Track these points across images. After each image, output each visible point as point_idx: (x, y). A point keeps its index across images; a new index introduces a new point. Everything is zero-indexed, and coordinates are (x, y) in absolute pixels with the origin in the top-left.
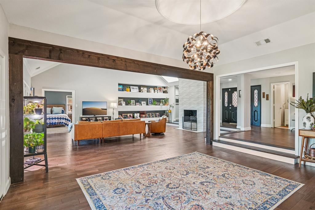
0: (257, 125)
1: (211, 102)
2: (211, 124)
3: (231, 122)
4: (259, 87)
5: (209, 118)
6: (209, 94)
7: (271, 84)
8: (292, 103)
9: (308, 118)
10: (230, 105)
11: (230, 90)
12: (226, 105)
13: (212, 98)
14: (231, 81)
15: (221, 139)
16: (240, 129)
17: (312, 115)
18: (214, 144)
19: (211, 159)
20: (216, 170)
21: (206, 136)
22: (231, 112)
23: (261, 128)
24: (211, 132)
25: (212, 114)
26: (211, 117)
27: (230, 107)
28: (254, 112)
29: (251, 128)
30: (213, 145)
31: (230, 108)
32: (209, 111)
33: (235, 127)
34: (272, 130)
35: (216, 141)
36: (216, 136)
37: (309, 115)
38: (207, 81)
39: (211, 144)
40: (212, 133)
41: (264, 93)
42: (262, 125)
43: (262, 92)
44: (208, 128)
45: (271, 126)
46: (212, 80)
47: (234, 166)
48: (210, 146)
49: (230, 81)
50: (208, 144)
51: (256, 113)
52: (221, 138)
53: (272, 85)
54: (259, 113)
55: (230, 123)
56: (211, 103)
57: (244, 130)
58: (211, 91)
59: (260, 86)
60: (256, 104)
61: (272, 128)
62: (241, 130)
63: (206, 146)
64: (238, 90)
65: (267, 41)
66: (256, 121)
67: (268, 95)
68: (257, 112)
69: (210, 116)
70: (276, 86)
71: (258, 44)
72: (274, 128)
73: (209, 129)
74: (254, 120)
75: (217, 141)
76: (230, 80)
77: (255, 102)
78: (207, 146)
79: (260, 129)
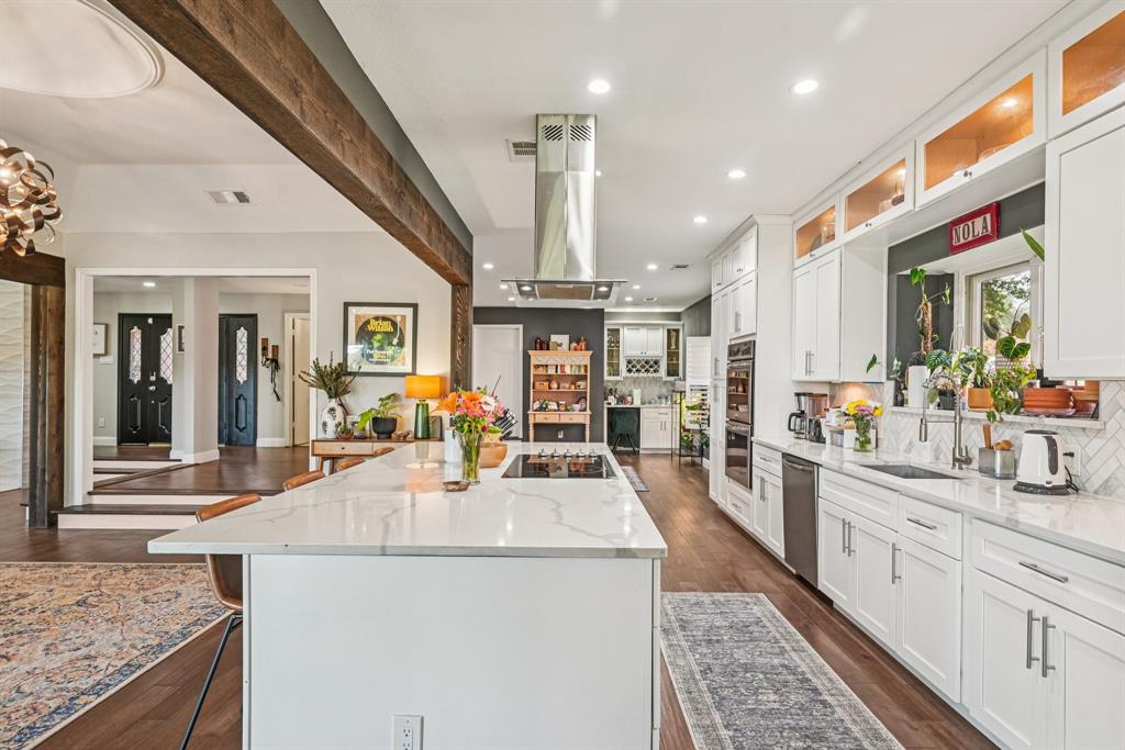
0: (244, 442)
1: (50, 365)
2: (50, 449)
3: (155, 441)
4: (250, 321)
5: (44, 425)
6: (45, 334)
7: (286, 315)
8: (302, 375)
9: (332, 410)
10: (153, 378)
11: (150, 321)
12: (136, 376)
13: (55, 350)
14: (154, 288)
15: (98, 500)
16: (180, 460)
17: (341, 405)
18: (65, 522)
19: (43, 570)
20: (55, 596)
21: (27, 501)
22: (156, 404)
23: (258, 450)
24: (51, 480)
25: (55, 410)
26: (54, 423)
27: (152, 383)
28: (237, 400)
29: (221, 454)
30: (61, 525)
31: (152, 388)
32: (44, 400)
33: (164, 455)
34: (287, 455)
35: (76, 509)
36: (77, 493)
37: (333, 403)
38: (35, 285)
39: (53, 523)
40: (56, 483)
41: (265, 341)
42: (261, 442)
43: (261, 336)
44: (39, 465)
45: (285, 441)
46: (59, 281)
47: (126, 570)
48: (46, 532)
49: (150, 288)
50: (38, 527)
51: (242, 402)
52: (94, 497)
53: (289, 318)
54: (251, 403)
55: (151, 445)
56: (54, 371)
57: (193, 462)
58: (51, 325)
59: (254, 316)
60: (242, 374)
61: (286, 447)
62: (183, 462)
63: (28, 534)
64: (176, 324)
65: (242, 197)
66: (241, 430)
67: (277, 347)
68: (245, 400)
69: (47, 417)
70: (298, 322)
71: (218, 197)
72: (294, 446)
73: (44, 471)
74: (237, 427)
75: (81, 509)
76: (150, 284)
77: (239, 369)
78: (31, 535)
79: (255, 452)
